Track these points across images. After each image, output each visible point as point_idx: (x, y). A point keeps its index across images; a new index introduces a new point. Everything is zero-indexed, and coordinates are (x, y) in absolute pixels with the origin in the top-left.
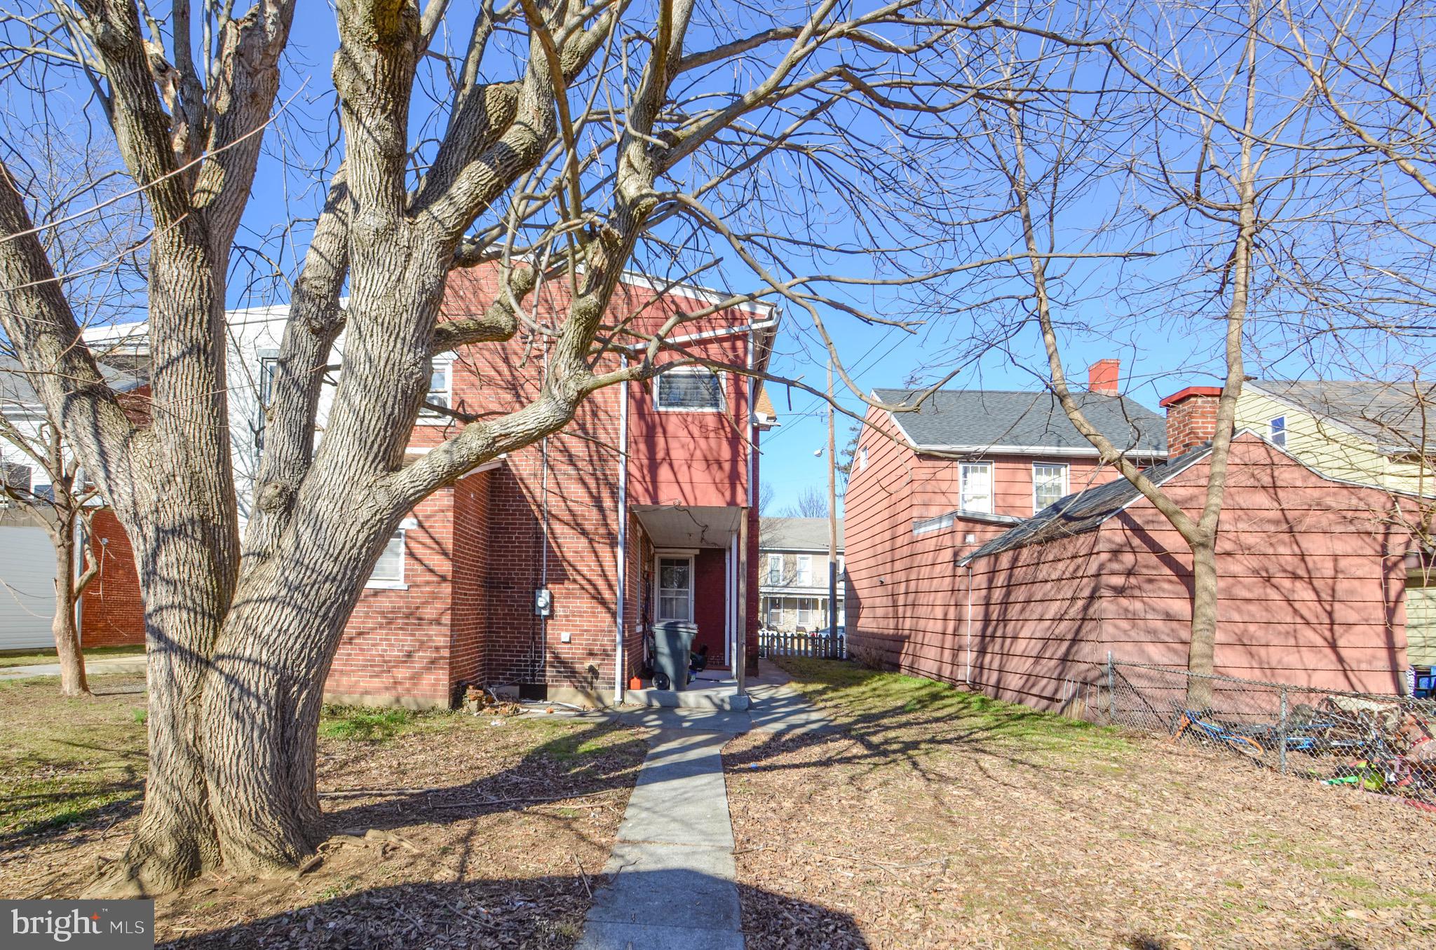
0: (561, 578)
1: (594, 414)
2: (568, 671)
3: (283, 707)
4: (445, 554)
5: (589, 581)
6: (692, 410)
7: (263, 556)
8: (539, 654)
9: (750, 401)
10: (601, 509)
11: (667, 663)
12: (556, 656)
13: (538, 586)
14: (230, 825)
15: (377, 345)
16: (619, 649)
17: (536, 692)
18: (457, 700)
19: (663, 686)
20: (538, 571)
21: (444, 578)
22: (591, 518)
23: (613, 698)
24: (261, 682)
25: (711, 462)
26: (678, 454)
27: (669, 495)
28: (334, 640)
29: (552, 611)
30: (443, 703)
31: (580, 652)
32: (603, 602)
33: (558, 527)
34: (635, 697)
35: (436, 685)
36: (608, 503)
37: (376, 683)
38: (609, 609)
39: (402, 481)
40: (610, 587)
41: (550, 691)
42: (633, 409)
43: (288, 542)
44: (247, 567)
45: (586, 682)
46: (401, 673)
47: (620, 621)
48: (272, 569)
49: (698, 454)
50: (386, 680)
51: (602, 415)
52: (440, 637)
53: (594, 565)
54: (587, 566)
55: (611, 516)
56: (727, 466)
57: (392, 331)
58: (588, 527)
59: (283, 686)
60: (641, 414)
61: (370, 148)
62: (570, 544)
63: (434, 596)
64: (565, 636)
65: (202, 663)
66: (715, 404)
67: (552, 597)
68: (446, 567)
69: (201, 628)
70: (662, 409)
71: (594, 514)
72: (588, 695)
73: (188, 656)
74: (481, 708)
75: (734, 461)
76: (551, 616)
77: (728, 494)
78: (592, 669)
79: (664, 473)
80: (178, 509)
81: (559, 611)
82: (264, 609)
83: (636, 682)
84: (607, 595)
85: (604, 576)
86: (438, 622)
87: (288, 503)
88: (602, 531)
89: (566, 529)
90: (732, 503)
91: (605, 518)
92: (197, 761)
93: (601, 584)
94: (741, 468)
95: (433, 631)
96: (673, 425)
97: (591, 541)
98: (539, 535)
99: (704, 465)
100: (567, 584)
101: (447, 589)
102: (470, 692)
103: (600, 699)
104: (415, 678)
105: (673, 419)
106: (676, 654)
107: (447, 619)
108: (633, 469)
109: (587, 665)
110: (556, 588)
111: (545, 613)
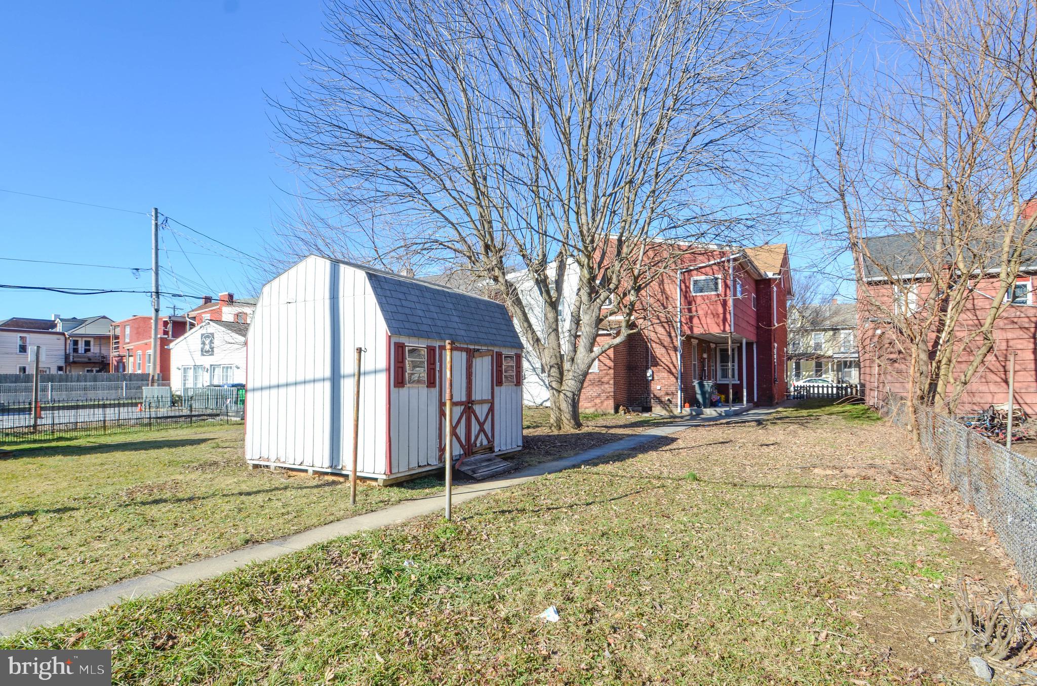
0: (656, 364)
1: (667, 298)
2: (660, 401)
3: (574, 399)
4: (610, 359)
5: (667, 366)
6: (706, 293)
7: (569, 371)
8: (649, 394)
9: (732, 288)
10: (670, 336)
11: (699, 397)
12: (654, 396)
13: (647, 368)
14: (565, 421)
15: (588, 329)
16: (679, 392)
17: (648, 409)
18: (617, 411)
19: (699, 407)
20: (647, 362)
21: (610, 368)
22: (666, 341)
23: (677, 411)
24: (569, 394)
25: (715, 315)
26: (701, 313)
27: (698, 331)
28: (582, 388)
29: (653, 378)
30: (612, 411)
31: (663, 393)
32: (672, 373)
33: (654, 345)
34: (686, 411)
35: (610, 405)
36: (673, 334)
37: (589, 405)
38: (675, 377)
39: (593, 355)
40: (675, 367)
41: (653, 409)
42: (682, 296)
43: (573, 368)
44: (565, 373)
45: (665, 405)
46: (598, 401)
47: (679, 381)
48: (571, 373)
49: (709, 312)
50: (593, 403)
51: (670, 299)
52: (610, 388)
53: (668, 359)
54: (665, 360)
55: (674, 339)
56: (721, 316)
57: (590, 326)
58: (666, 344)
59: (574, 395)
60: (686, 297)
61: (586, 294)
62: (659, 351)
63: (607, 374)
64: (658, 387)
65: (559, 392)
66: (716, 289)
67: (653, 372)
68: (611, 364)
69: (559, 385)
70: (694, 294)
71: (668, 339)
72: (667, 410)
73: (556, 390)
74: (625, 413)
75: (725, 313)
76: (653, 380)
77: (722, 328)
78: (669, 400)
79: (695, 321)
80: (553, 361)
81: (656, 377)
82: (570, 381)
83: (687, 405)
84: (674, 370)
85: (672, 363)
86: (608, 383)
87: (573, 360)
88: (671, 345)
89: (658, 345)
90: (724, 331)
91: (672, 340)
92: (560, 409)
93: (671, 366)
94: (728, 316)
95: (607, 386)
96: (699, 301)
97: (667, 349)
98: (647, 348)
99: (712, 316)
100: (658, 367)
101: (612, 371)
102: (621, 408)
103: (671, 411)
104: (602, 402)
105: (699, 298)
106: (703, 393)
107: (612, 382)
108: (683, 320)
109: (667, 399)
110: (654, 369)
111: (650, 378)
